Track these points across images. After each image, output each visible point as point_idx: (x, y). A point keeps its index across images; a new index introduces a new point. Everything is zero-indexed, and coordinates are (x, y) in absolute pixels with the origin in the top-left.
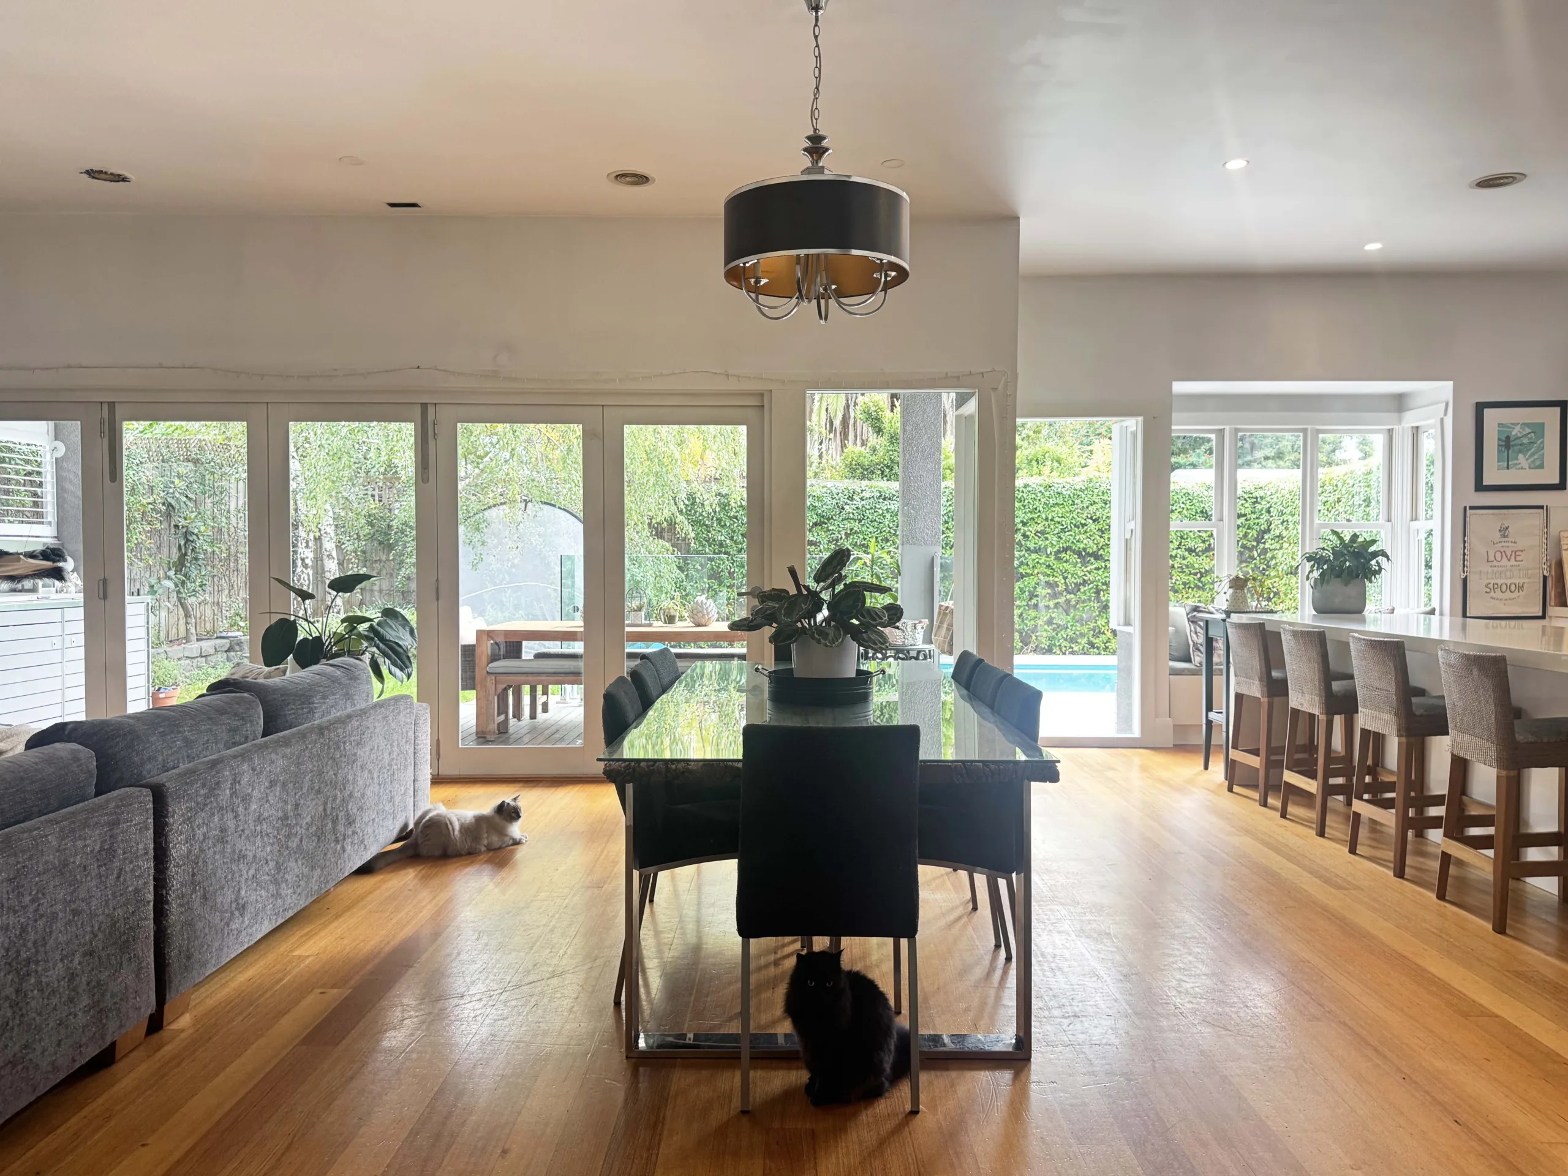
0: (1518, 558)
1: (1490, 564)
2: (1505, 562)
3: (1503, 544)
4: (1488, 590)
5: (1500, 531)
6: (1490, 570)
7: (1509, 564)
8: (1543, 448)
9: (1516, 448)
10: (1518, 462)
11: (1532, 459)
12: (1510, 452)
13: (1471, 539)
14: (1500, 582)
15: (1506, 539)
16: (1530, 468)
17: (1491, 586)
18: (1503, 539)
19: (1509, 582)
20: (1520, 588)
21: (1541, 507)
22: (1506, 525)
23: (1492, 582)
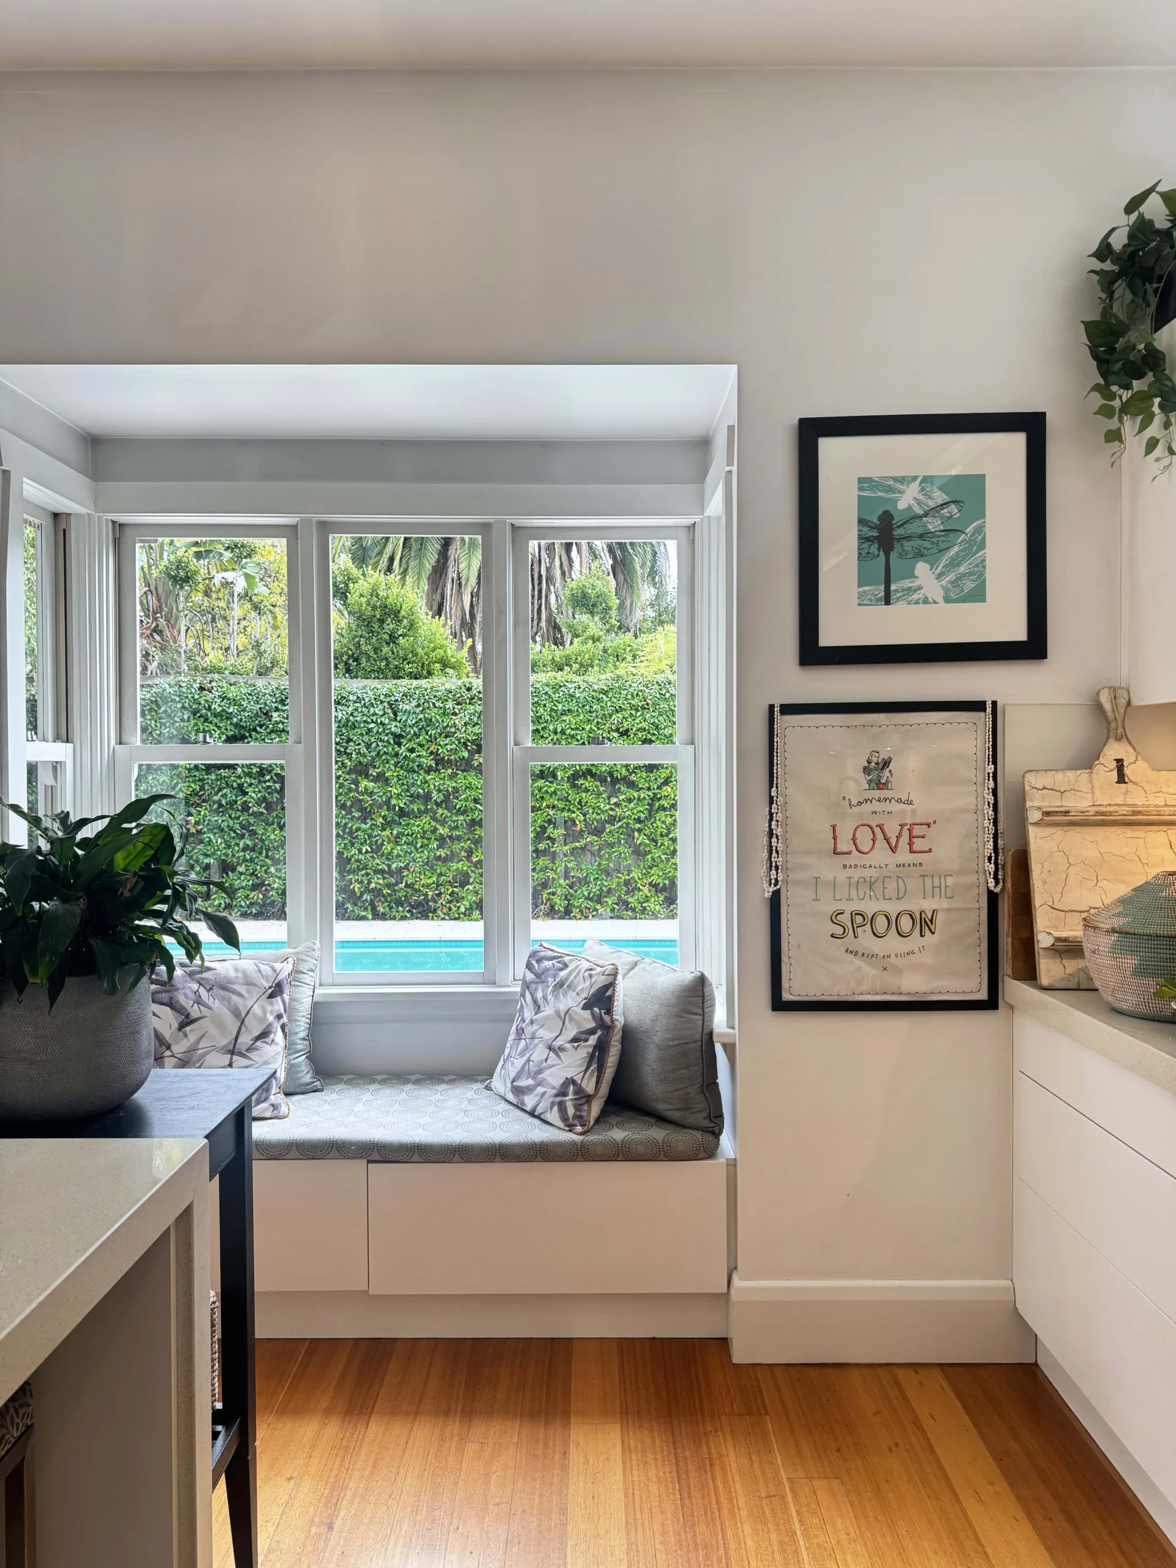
0: (918, 845)
1: (843, 860)
2: (881, 855)
3: (876, 806)
4: (839, 931)
5: (866, 770)
6: (842, 876)
7: (893, 859)
8: (982, 545)
9: (908, 545)
10: (917, 583)
11: (952, 576)
12: (893, 556)
13: (790, 790)
14: (869, 907)
15: (882, 794)
16: (947, 600)
17: (845, 919)
18: (878, 794)
19: (893, 908)
20: (925, 923)
21: (977, 706)
22: (884, 756)
23: (849, 907)
